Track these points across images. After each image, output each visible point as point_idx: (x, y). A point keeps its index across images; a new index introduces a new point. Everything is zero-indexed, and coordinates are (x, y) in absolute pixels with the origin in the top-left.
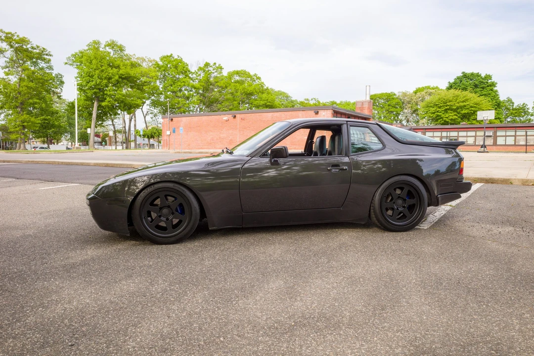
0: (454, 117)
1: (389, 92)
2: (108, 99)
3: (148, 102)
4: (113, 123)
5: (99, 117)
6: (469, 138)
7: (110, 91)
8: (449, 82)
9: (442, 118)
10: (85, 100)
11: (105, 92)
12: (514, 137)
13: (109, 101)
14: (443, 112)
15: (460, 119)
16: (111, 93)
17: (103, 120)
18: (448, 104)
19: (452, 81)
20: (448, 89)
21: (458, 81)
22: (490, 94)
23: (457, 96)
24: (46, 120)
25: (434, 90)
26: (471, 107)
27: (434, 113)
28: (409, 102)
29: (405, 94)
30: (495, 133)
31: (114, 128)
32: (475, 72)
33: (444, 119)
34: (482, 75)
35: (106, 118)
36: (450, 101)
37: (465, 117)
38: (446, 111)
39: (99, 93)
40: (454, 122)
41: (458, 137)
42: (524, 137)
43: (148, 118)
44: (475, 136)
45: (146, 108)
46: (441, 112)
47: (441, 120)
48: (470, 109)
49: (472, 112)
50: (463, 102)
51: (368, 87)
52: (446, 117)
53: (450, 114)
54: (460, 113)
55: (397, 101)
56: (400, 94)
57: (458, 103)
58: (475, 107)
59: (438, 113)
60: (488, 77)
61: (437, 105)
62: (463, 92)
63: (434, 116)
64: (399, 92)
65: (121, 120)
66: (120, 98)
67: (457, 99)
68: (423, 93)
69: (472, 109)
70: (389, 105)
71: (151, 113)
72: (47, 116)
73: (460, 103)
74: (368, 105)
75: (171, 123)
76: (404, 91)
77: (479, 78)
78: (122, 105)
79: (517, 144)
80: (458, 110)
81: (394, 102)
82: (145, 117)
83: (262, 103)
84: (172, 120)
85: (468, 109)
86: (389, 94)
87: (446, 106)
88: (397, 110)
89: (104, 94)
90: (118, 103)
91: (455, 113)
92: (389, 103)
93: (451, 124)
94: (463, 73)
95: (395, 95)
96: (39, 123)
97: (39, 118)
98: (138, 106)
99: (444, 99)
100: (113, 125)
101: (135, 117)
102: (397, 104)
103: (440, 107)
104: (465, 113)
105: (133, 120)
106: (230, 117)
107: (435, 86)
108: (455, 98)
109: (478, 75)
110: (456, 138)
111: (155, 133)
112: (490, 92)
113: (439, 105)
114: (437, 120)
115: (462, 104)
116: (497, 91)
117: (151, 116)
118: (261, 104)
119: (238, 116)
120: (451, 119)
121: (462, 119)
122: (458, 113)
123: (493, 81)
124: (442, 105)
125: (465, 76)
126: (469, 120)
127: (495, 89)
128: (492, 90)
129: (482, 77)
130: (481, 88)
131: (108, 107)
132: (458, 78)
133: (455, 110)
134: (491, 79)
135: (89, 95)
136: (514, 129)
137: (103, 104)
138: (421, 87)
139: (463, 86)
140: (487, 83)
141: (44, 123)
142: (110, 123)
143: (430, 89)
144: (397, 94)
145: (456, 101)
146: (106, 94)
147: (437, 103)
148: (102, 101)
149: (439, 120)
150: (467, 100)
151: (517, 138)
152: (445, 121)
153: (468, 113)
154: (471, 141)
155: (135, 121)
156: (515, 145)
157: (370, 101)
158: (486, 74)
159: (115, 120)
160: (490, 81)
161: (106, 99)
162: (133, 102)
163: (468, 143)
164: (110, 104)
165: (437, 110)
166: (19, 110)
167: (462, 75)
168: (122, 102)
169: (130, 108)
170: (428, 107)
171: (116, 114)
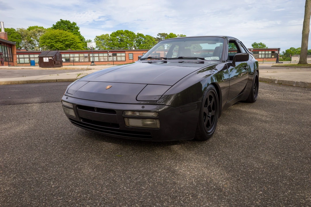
0: (62, 46)
1: (10, 28)
6: (76, 58)
8: (54, 25)
9: (54, 46)
12: (98, 57)
14: (55, 43)
15: (65, 47)
18: (57, 38)
19: (55, 24)
20: (53, 29)
21: (58, 24)
22: (77, 34)
23: (61, 33)
25: (41, 29)
26: (71, 40)
27: (49, 43)
28: (25, 36)
29: (22, 30)
30: (89, 55)
32: (68, 20)
33: (56, 47)
34: (71, 22)
36: (58, 36)
37: (68, 46)
38: (56, 41)
40: (62, 49)
41: (70, 57)
42: (107, 57)
44: (79, 57)
46: (53, 43)
47: (54, 47)
48: (70, 41)
49: (71, 43)
50: (65, 37)
51: (2, 23)
52: (57, 46)
53: (59, 44)
54: (65, 44)
55: (17, 34)
56: (19, 30)
57: (63, 38)
58: (72, 40)
59: (52, 43)
60: (74, 24)
61: (50, 38)
62: (65, 31)
63: (50, 45)
64: (17, 29)
67: (61, 35)
68: (34, 30)
69: (71, 41)
70: (11, 37)
73: (64, 38)
74: (4, 36)
76: (21, 28)
77: (70, 24)
79: (100, 61)
80: (63, 42)
81: (15, 35)
85: (69, 41)
86: (10, 29)
87: (56, 39)
88: (18, 40)
91: (62, 44)
92: (12, 35)
93: (61, 50)
94: (61, 20)
95: (14, 30)
99: (54, 35)
102: (17, 36)
103: (52, 40)
104: (67, 44)
107: (41, 26)
108: (60, 35)
109: (69, 22)
110: (69, 58)
112: (77, 32)
113: (51, 38)
114: (51, 48)
115: (65, 38)
116: (80, 32)
120: (60, 47)
121: (66, 47)
122: (63, 44)
123: (77, 26)
124: (53, 38)
125: (62, 21)
126: (70, 48)
127: (79, 31)
128: (77, 31)
129: (71, 23)
130: (72, 29)
132: (58, 23)
133: (61, 42)
134: (76, 25)
136: (98, 53)
138: (32, 26)
139: (62, 28)
140: (74, 27)
143: (38, 28)
144: (16, 30)
145: (61, 36)
147: (51, 37)
149: (53, 48)
150: (67, 36)
151: (100, 57)
152: (57, 48)
153: (69, 44)
154: (77, 59)
156: (99, 61)
157: (5, 33)
158: (73, 22)
160: (75, 26)
163: (76, 61)
165: (51, 41)
167: (60, 21)
170: (44, 39)
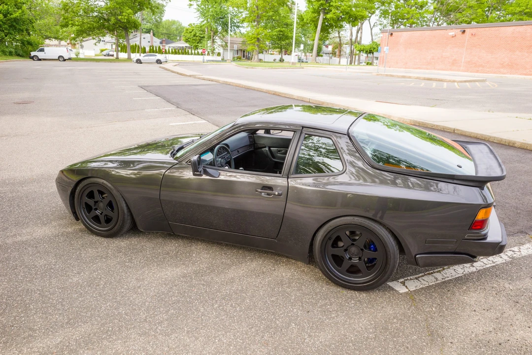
2: (333, 11)
3: (378, 12)
4: (339, 35)
5: (325, 29)
7: (336, 2)
10: (313, 12)
11: (331, 4)
13: (334, 13)
16: (337, 4)
17: (329, 33)
24: (281, 31)
31: (340, 40)
35: (332, 30)
39: (325, 4)
43: (376, 30)
45: (374, 18)
65: (347, 31)
66: (345, 9)
71: (381, 24)
72: (283, 27)
75: (390, 37)
78: (347, 16)
82: (371, 29)
83: (518, 9)
84: (392, 34)
89: (330, 6)
90: (343, 15)
96: (275, 35)
97: (276, 30)
98: (363, 18)
100: (340, 37)
101: (362, 29)
105: (360, 32)
106: (458, 32)
111: (374, 49)
117: (380, 27)
118: (516, 11)
119: (467, 31)
131: (333, 20)
135: (316, 7)
137: (328, 16)
141: (280, 34)
142: (337, 35)
146: (332, 6)
148: (327, 13)
155: (362, 33)
159: (341, 33)
161: (331, 11)
162: (358, 13)
164: (334, 17)
166: (256, 23)
168: (347, 13)
169: (354, 19)
171: (341, 27)
